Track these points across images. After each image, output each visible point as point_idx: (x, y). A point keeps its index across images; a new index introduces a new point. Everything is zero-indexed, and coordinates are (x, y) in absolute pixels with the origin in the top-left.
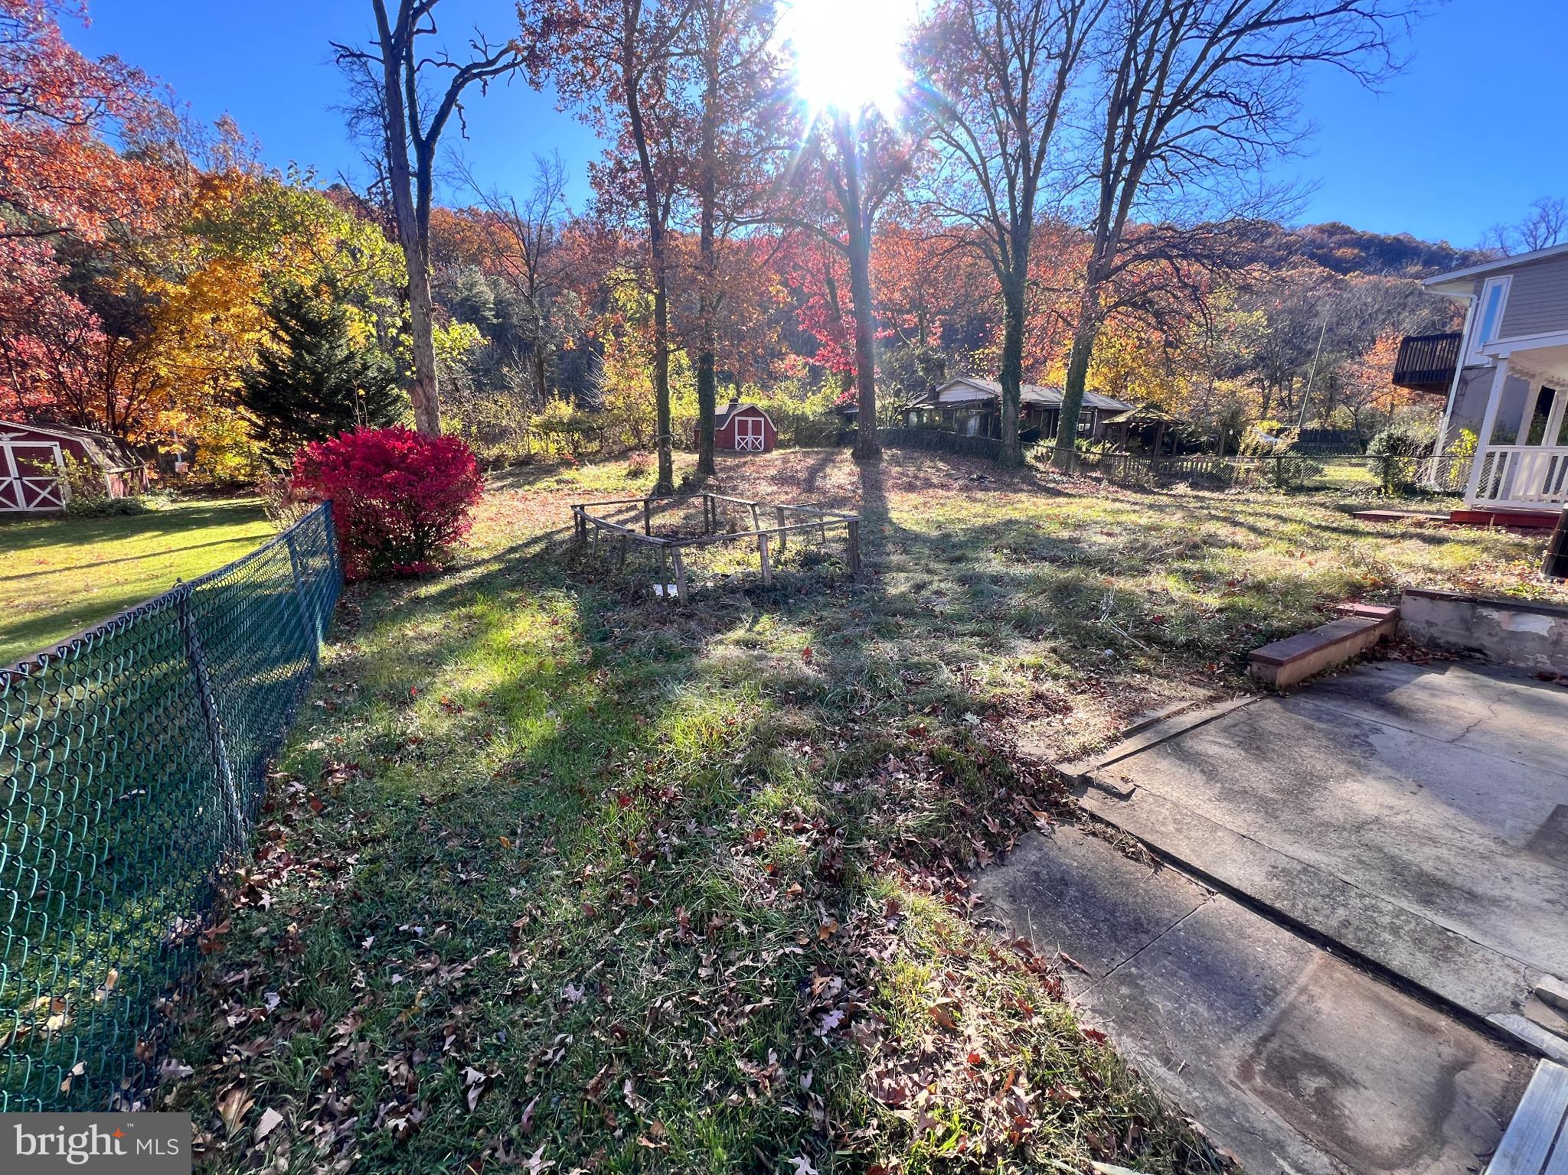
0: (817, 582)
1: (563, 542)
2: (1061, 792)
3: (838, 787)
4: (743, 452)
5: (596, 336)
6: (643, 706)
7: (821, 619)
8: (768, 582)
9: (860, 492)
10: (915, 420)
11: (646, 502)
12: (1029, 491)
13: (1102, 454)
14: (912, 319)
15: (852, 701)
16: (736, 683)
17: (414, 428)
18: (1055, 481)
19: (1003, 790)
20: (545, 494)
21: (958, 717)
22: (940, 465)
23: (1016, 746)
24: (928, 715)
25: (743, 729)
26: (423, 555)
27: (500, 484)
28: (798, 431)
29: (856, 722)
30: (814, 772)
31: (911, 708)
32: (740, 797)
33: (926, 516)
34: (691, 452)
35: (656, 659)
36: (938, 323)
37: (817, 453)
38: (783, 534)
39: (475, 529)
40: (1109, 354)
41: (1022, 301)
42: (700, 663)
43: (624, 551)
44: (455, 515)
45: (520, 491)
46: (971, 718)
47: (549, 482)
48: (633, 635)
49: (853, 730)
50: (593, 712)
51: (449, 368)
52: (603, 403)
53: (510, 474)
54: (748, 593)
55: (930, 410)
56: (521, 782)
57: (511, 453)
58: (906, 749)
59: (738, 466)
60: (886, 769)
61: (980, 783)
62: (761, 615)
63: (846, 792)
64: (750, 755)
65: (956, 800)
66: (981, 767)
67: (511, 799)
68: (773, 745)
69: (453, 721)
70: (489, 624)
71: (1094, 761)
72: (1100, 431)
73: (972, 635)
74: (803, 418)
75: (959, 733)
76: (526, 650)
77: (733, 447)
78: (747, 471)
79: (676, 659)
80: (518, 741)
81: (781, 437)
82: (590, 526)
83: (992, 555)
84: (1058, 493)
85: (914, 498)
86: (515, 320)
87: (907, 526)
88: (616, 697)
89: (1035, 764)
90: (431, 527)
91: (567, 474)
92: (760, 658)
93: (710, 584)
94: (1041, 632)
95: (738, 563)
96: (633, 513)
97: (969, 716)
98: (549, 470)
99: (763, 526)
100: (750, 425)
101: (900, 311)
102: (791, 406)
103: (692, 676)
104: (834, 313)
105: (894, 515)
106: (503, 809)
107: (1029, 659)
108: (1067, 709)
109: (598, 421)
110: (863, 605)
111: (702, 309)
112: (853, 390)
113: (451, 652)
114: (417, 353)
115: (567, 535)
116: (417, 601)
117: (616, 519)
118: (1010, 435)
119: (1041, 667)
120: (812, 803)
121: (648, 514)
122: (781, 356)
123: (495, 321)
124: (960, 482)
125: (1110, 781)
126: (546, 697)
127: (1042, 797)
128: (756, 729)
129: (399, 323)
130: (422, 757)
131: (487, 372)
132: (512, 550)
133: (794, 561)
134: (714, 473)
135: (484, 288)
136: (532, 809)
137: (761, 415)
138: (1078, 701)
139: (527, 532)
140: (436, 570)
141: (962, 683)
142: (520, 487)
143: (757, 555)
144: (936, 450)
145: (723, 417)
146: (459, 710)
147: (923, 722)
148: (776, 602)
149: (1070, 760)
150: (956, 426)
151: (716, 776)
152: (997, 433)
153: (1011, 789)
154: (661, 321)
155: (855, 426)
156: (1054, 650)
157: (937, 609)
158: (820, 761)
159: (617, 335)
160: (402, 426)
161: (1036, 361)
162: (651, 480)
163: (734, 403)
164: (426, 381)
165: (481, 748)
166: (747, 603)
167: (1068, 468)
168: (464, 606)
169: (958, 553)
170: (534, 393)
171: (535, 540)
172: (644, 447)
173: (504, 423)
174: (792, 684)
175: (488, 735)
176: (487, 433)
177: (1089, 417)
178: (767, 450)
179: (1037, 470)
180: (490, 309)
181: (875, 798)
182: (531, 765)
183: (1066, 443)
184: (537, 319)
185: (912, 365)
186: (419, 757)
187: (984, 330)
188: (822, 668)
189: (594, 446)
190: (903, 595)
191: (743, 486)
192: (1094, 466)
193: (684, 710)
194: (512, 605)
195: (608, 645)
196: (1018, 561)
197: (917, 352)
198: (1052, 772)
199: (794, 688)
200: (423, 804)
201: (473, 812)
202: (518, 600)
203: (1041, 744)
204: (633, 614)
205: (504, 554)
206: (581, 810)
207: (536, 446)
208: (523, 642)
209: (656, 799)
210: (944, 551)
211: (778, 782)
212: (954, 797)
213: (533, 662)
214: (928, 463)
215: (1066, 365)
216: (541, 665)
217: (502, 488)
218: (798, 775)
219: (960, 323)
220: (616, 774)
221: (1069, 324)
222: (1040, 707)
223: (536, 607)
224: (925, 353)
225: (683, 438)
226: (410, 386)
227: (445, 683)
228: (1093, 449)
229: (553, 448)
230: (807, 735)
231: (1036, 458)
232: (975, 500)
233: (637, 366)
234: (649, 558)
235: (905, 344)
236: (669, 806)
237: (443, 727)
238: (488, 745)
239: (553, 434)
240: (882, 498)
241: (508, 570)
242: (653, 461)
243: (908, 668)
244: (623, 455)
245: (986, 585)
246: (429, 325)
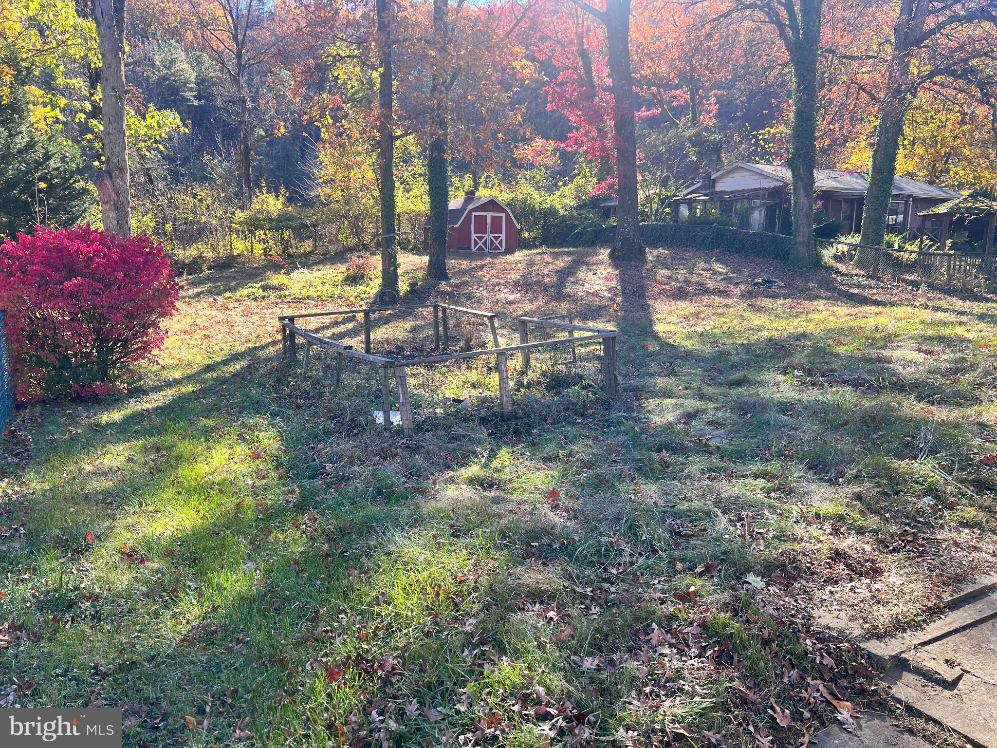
0: (566, 409)
1: (269, 359)
2: (869, 678)
3: (589, 663)
4: (481, 254)
5: (311, 121)
6: (358, 558)
7: (570, 454)
8: (508, 408)
9: (619, 299)
10: (687, 213)
11: (367, 313)
12: (827, 298)
13: (920, 253)
14: (681, 95)
15: (607, 556)
16: (468, 532)
17: (100, 226)
18: (859, 285)
19: (794, 673)
20: (248, 302)
21: (738, 579)
22: (718, 267)
23: (811, 617)
24: (701, 575)
25: (476, 589)
26: (105, 374)
27: (196, 290)
28: (546, 228)
29: (612, 583)
30: (560, 644)
31: (679, 566)
32: (471, 672)
33: (699, 329)
34: (419, 253)
35: (374, 501)
36: (713, 99)
37: (568, 254)
38: (527, 352)
39: (167, 343)
40: (926, 131)
41: (814, 70)
42: (428, 507)
43: (339, 370)
44: (145, 327)
45: (220, 299)
46: (755, 581)
47: (255, 288)
48: (348, 471)
49: (608, 592)
50: (297, 565)
51: (143, 157)
52: (318, 197)
53: (209, 279)
54: (484, 421)
55: (705, 201)
56: (213, 649)
57: (210, 254)
58: (672, 617)
59: (475, 269)
60: (648, 642)
61: (765, 663)
62: (499, 447)
63: (599, 669)
64: (483, 621)
65: (736, 684)
66: (766, 643)
67: (199, 670)
68: (510, 609)
69: (134, 574)
70: (180, 458)
71: (911, 638)
72: (917, 224)
73: (756, 476)
74: (551, 212)
75: (738, 600)
76: (222, 488)
77: (469, 248)
78: (486, 275)
79: (398, 501)
80: (210, 598)
81: (526, 235)
82: (300, 340)
83: (780, 378)
84: (863, 301)
85: (684, 307)
86: (219, 102)
87: (676, 340)
88: (326, 547)
89: (836, 640)
90: (115, 343)
91: (276, 279)
92: (496, 501)
93: (439, 411)
94: (842, 474)
95: (474, 386)
96: (350, 326)
97: (751, 578)
98: (252, 274)
99: (503, 343)
100: (489, 221)
101: (668, 87)
102: (539, 199)
103: (416, 521)
104: (589, 90)
105: (660, 328)
106: (190, 682)
107: (827, 508)
108: (875, 572)
109: (312, 216)
110: (622, 438)
111: (434, 88)
112: (610, 180)
113: (135, 490)
114: (106, 141)
115: (271, 351)
116: (98, 429)
117: (329, 333)
118: (803, 231)
119: (841, 518)
120: (558, 682)
121: (368, 326)
122: (526, 140)
123: (196, 103)
124: (742, 287)
125: (930, 665)
126: (244, 546)
127: (844, 682)
128: (491, 588)
129: (88, 106)
130: (97, 617)
131: (186, 160)
132: (209, 368)
133: (538, 383)
134: (446, 279)
135: (185, 66)
136: (224, 683)
137: (501, 209)
138: (888, 561)
139: (227, 348)
140: (120, 392)
141: (742, 536)
142: (219, 294)
143: (496, 376)
144: (711, 249)
145: (457, 213)
146: (142, 561)
147: (695, 584)
148: (516, 433)
149: (879, 637)
150: (736, 220)
151: (442, 645)
152: (787, 227)
153: (804, 671)
154: (386, 103)
155: (613, 221)
156: (858, 497)
157: (712, 443)
158: (567, 630)
159: (336, 119)
160: (88, 225)
161: (834, 142)
162: (373, 287)
163: (470, 196)
164: (116, 173)
165: (166, 607)
166: (483, 434)
167: (875, 270)
168: (152, 435)
169: (737, 375)
170: (239, 185)
171: (235, 357)
172: (365, 247)
173: (204, 219)
174: (536, 534)
175: (175, 591)
176: (184, 231)
177: (901, 208)
178: (510, 251)
179: (837, 272)
180: (191, 89)
181: (634, 679)
182: (225, 628)
183: (873, 239)
184: (244, 101)
185: (682, 148)
186: (93, 617)
187: (769, 107)
188: (574, 515)
189: (307, 246)
190: (669, 428)
191: (480, 293)
192: (909, 267)
193: (405, 564)
194: (207, 434)
195: (318, 482)
196: (814, 384)
197: (687, 134)
198: (857, 652)
199: (537, 539)
200: (96, 674)
201: (154, 685)
202: (215, 428)
203: (842, 614)
204: (348, 446)
205: (199, 373)
206: (281, 685)
207: (239, 246)
208: (218, 478)
209: (370, 673)
210: (721, 372)
211: (517, 654)
212: (732, 680)
213: (230, 503)
214: (703, 265)
215: (871, 145)
216: (239, 506)
217: (199, 294)
218: (541, 646)
219: (739, 96)
220: (323, 641)
221: (873, 97)
222: (840, 569)
223: (234, 437)
224: (698, 134)
225: (411, 237)
226: (98, 177)
227: (127, 528)
228: (907, 246)
229: (258, 249)
230: (552, 597)
231: (836, 257)
232: (759, 309)
233: (358, 153)
234: (368, 380)
235: (674, 125)
236: (386, 681)
237: (122, 580)
238: (175, 603)
239: (259, 233)
240: (646, 308)
241: (203, 393)
242: (376, 263)
243: (677, 516)
244: (339, 257)
245: (773, 415)
246: (122, 109)
